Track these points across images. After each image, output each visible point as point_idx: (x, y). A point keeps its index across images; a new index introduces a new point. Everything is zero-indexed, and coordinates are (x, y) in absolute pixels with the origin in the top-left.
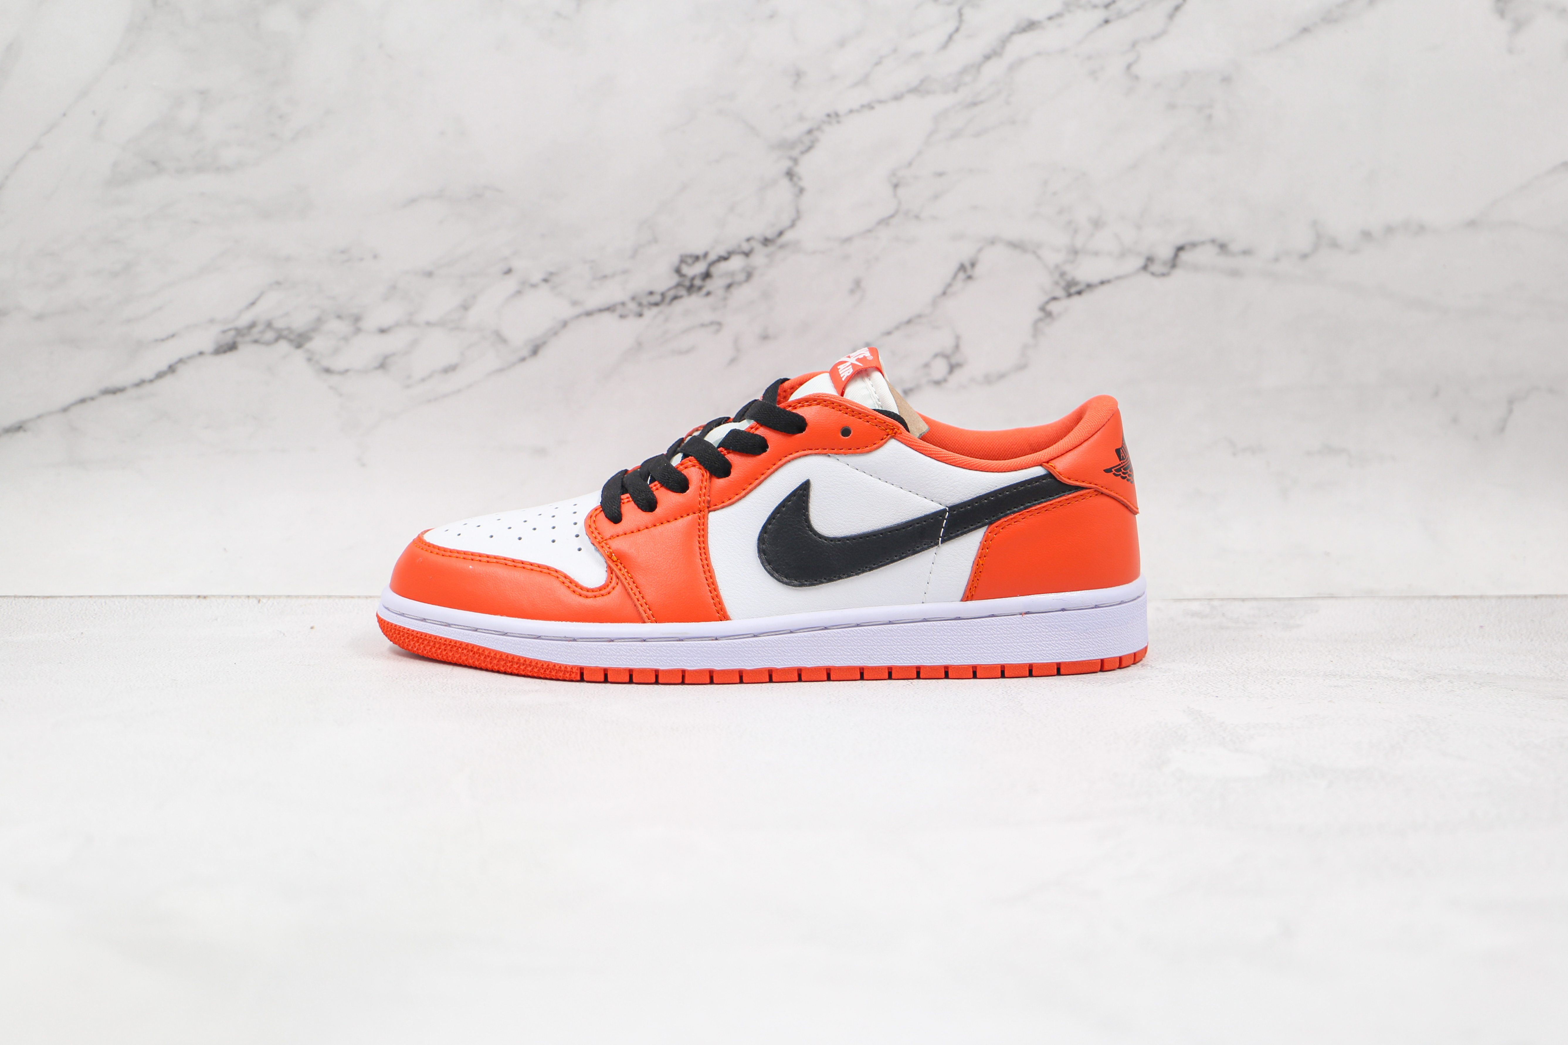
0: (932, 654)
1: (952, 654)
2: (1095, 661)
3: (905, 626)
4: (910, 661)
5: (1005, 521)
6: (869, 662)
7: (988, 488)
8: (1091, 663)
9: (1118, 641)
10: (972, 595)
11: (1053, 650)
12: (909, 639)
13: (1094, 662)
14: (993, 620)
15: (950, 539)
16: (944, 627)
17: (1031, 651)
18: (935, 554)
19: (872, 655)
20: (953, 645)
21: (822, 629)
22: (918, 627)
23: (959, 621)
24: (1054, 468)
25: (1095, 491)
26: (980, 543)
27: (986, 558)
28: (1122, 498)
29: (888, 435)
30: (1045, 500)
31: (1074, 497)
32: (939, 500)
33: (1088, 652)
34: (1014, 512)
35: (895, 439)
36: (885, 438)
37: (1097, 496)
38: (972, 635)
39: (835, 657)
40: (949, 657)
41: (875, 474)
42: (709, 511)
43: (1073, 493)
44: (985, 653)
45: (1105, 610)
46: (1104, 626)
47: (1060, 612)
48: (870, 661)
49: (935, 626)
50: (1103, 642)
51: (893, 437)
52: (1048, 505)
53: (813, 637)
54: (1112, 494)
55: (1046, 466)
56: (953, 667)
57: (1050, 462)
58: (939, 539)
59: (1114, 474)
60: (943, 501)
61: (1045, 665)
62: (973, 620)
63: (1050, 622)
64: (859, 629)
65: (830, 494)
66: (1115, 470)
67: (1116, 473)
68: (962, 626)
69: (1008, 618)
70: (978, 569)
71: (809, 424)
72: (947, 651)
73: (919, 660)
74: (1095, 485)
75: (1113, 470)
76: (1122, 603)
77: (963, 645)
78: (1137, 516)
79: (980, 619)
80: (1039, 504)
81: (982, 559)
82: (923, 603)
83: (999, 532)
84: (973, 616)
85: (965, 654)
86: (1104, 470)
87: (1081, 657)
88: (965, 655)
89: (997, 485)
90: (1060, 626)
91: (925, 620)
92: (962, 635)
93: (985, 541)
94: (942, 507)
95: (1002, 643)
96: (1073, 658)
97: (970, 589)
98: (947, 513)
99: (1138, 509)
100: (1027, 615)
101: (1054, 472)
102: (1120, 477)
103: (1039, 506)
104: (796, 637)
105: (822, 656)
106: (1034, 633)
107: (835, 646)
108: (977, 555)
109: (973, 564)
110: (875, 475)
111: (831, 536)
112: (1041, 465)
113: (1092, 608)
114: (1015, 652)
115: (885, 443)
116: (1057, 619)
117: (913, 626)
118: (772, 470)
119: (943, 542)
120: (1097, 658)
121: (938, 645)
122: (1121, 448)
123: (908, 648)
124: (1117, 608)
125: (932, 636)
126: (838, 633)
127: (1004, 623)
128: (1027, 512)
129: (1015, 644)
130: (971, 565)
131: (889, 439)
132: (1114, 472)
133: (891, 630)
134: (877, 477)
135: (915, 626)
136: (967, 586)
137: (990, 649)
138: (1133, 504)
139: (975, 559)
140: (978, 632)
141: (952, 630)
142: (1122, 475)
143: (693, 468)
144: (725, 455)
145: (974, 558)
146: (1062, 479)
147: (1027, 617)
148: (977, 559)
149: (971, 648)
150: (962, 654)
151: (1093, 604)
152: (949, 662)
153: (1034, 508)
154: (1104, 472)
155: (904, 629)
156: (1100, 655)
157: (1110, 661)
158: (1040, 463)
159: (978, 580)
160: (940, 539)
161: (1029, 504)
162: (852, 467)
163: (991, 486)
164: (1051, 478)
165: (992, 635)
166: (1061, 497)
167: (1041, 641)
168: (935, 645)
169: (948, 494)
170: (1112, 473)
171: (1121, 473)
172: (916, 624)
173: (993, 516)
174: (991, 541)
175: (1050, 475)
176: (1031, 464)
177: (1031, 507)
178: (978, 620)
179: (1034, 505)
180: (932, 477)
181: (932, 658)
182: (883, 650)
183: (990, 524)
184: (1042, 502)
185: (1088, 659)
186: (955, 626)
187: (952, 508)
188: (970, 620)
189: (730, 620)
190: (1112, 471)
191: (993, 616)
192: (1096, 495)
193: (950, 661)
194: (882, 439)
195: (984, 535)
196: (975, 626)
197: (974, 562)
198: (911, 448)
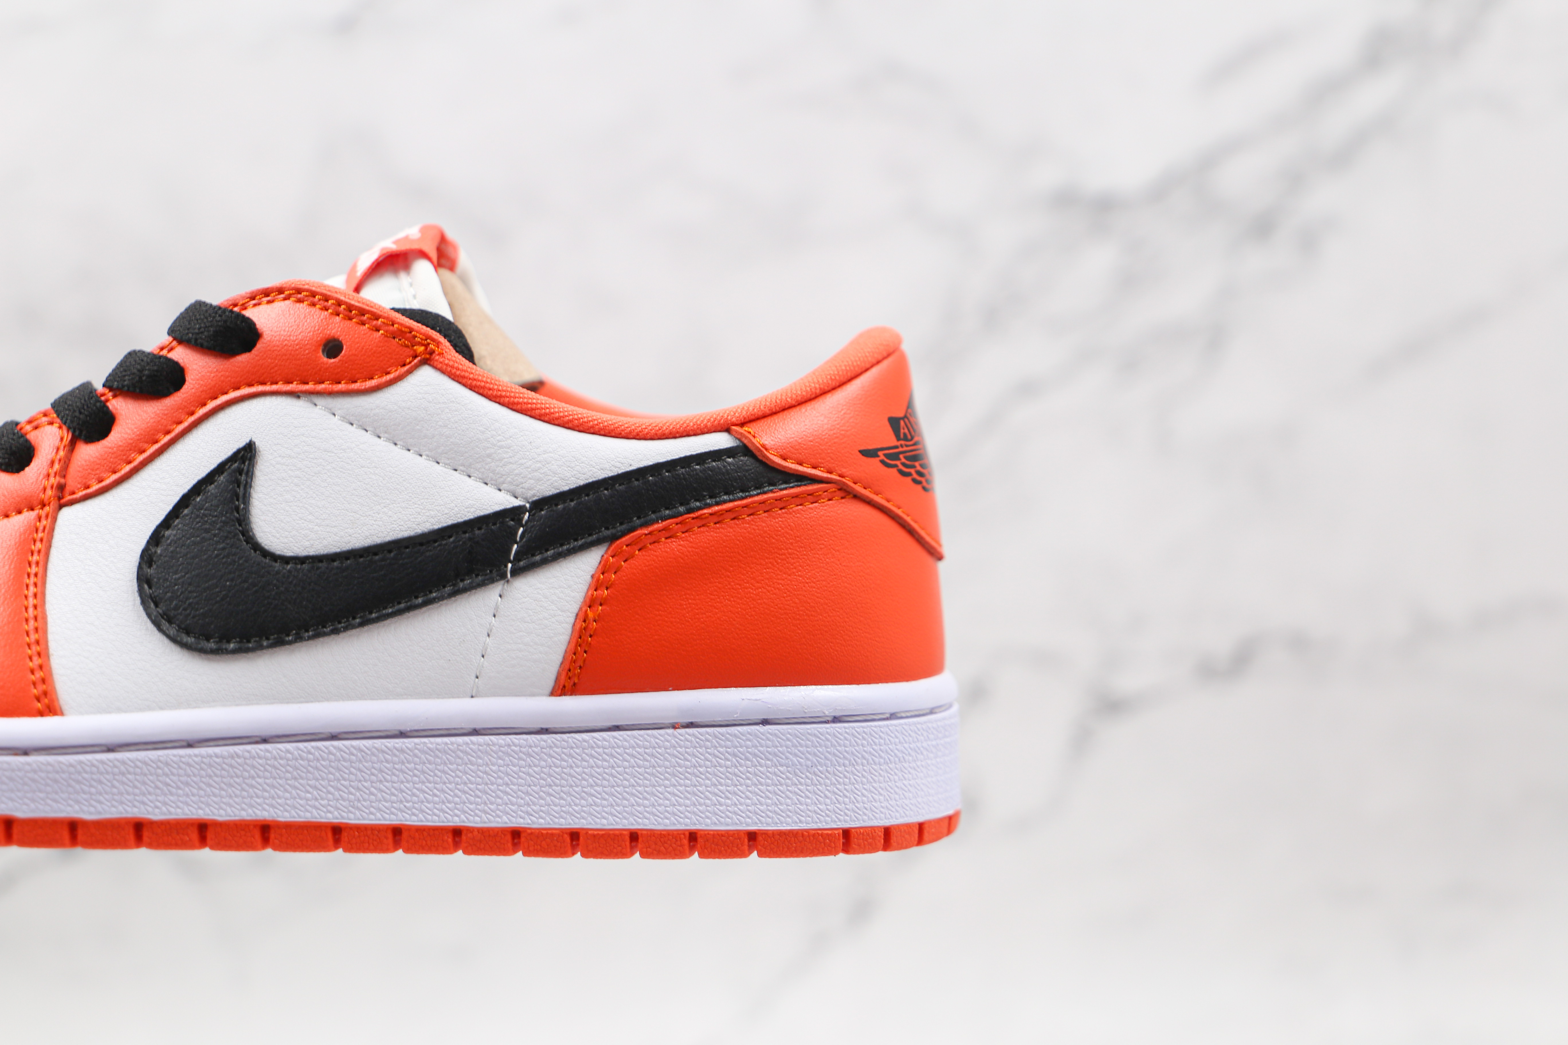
0: (485, 803)
1: (528, 805)
2: (830, 832)
3: (432, 743)
4: (438, 816)
5: (646, 535)
6: (352, 816)
7: (613, 468)
8: (822, 835)
9: (881, 794)
10: (575, 684)
11: (741, 804)
12: (439, 770)
13: (827, 834)
14: (614, 737)
15: (532, 567)
16: (513, 748)
17: (695, 804)
18: (500, 596)
19: (359, 801)
20: (529, 786)
21: (257, 743)
22: (459, 745)
23: (545, 737)
24: (754, 437)
25: (840, 489)
26: (593, 576)
27: (604, 607)
28: (899, 512)
29: (415, 357)
30: (731, 497)
31: (796, 496)
32: (512, 488)
33: (815, 812)
34: (664, 519)
35: (430, 365)
36: (410, 363)
37: (843, 500)
38: (571, 767)
39: (279, 801)
40: (521, 811)
41: (386, 433)
42: (61, 507)
43: (792, 487)
44: (596, 805)
45: (853, 728)
46: (850, 761)
47: (757, 727)
48: (354, 814)
49: (494, 745)
50: (848, 794)
51: (426, 362)
52: (738, 506)
53: (232, 757)
54: (878, 499)
55: (737, 432)
56: (529, 831)
57: (749, 425)
58: (506, 566)
59: (882, 462)
60: (519, 491)
61: (722, 835)
62: (573, 735)
63: (736, 747)
64: (333, 746)
65: (292, 470)
66: (885, 455)
67: (888, 461)
68: (551, 747)
69: (648, 735)
70: (585, 629)
71: (265, 336)
72: (518, 797)
73: (457, 816)
74: (840, 476)
75: (880, 453)
76: (893, 716)
77: (550, 786)
78: (941, 566)
79: (589, 734)
80: (717, 504)
81: (594, 609)
82: (472, 697)
83: (632, 556)
84: (575, 725)
85: (556, 806)
86: (860, 451)
87: (801, 821)
88: (555, 808)
89: (632, 463)
90: (755, 755)
91: (475, 732)
92: (550, 767)
93: (603, 574)
94: (517, 503)
95: (633, 786)
96: (782, 823)
97: (570, 670)
98: (527, 514)
99: (940, 545)
100: (687, 730)
101: (753, 443)
102: (894, 470)
103: (716, 508)
104: (196, 756)
105: (252, 797)
106: (700, 766)
107: (280, 778)
108: (585, 601)
109: (576, 619)
110: (386, 435)
111: (289, 554)
112: (728, 430)
113: (827, 722)
114: (660, 805)
115: (410, 372)
116: (750, 740)
117: (446, 744)
118: (185, 424)
119: (516, 573)
120: (835, 826)
121: (498, 785)
122: (903, 418)
123: (435, 788)
124: (880, 727)
125: (487, 765)
126: (288, 751)
127: (637, 744)
128: (693, 518)
129: (660, 789)
130: (572, 620)
131: (417, 366)
132: (882, 457)
133: (402, 751)
134: (388, 440)
135: (452, 743)
136: (562, 664)
137: (607, 797)
138: (929, 535)
139: (581, 609)
140: (583, 760)
141: (529, 755)
142: (901, 467)
143: (49, 429)
144: (107, 400)
145: (578, 606)
146: (768, 458)
147: (687, 733)
148: (584, 609)
149: (569, 794)
150: (549, 805)
151: (827, 713)
152: (522, 820)
153: (705, 511)
154: (859, 453)
155: (429, 749)
156: (840, 821)
157: (863, 834)
158: (726, 426)
159: (585, 652)
160: (510, 565)
161: (698, 504)
162: (344, 419)
163: (618, 465)
164: (745, 455)
165: (613, 767)
166: (765, 493)
167: (715, 785)
168: (492, 784)
169: (530, 476)
170: (878, 459)
171: (898, 463)
172: (453, 739)
173: (621, 524)
174: (615, 573)
175: (744, 450)
176: (706, 426)
177: (700, 508)
178: (585, 736)
179: (709, 506)
180: (499, 441)
181: (486, 813)
182: (383, 791)
183: (613, 539)
184: (725, 502)
185: (815, 826)
186: (536, 746)
187: (539, 504)
188: (568, 735)
189: (62, 714)
190: (878, 456)
191: (617, 728)
192: (842, 498)
193: (523, 818)
194: (404, 365)
195: (600, 562)
196: (577, 747)
197: (577, 615)
198: (460, 383)
